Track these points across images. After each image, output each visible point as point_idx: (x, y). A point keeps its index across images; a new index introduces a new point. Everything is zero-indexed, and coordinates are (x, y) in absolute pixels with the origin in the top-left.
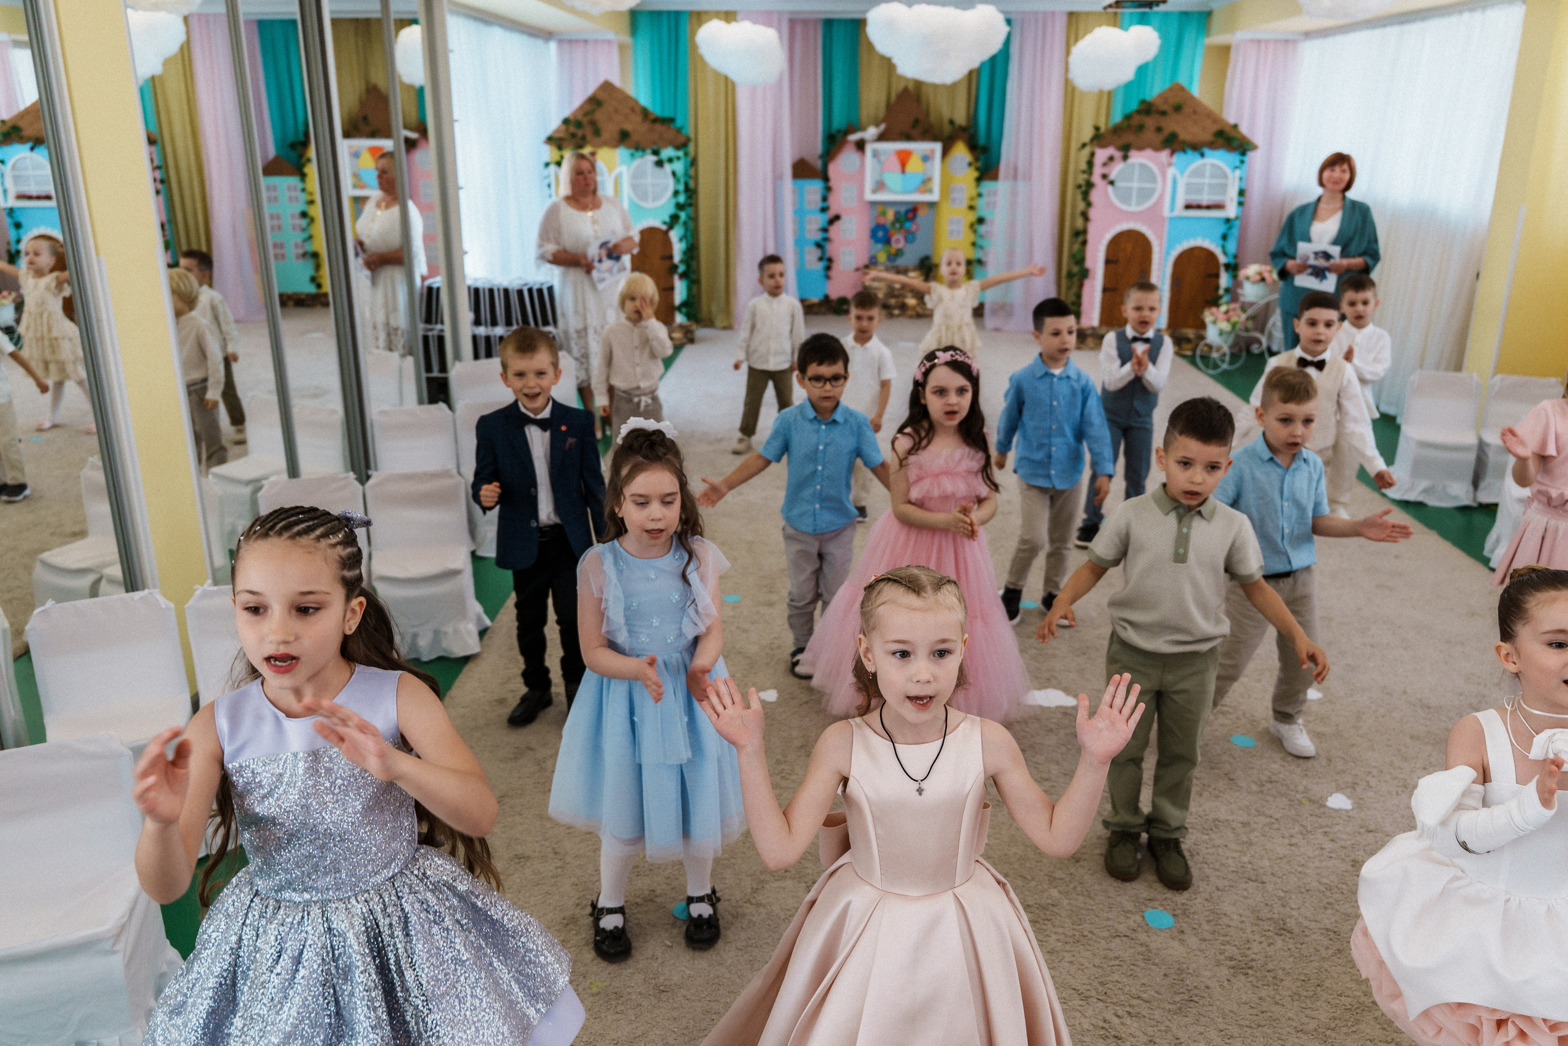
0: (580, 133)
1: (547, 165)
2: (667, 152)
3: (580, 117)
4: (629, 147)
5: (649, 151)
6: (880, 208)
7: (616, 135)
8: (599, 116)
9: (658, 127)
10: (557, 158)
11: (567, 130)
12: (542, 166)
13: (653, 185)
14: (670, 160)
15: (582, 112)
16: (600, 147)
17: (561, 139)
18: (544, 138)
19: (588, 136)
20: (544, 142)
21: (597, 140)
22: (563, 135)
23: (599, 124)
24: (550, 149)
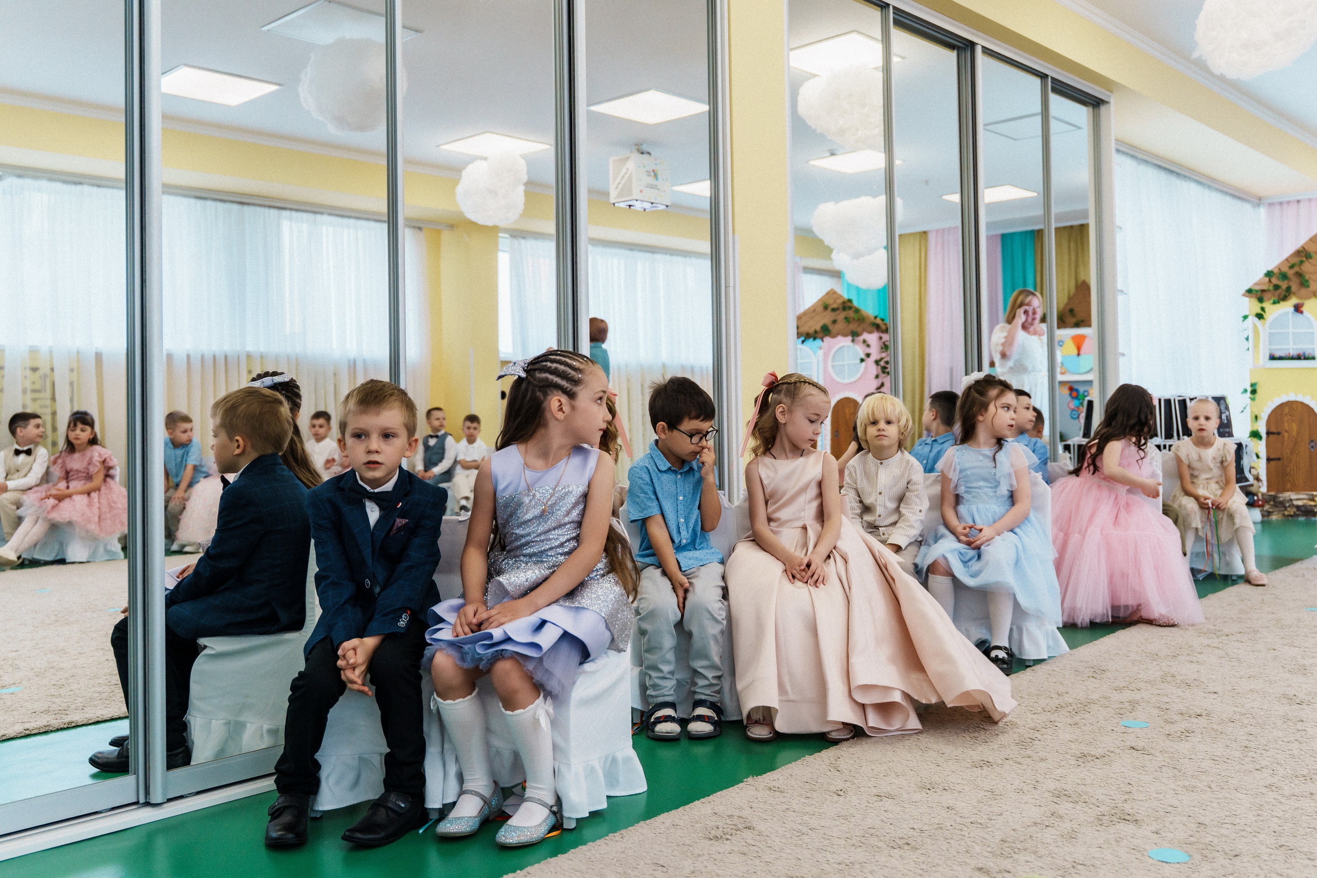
0: (1284, 285)
1: (1245, 317)
3: (1285, 269)
8: (1307, 268)
10: (1257, 311)
11: (1270, 281)
12: (1239, 319)
15: (1289, 265)
16: (1309, 298)
17: (1263, 291)
18: (1243, 291)
19: (1294, 288)
20: (1244, 295)
21: (1303, 291)
22: (1265, 288)
23: (1307, 277)
24: (1250, 302)
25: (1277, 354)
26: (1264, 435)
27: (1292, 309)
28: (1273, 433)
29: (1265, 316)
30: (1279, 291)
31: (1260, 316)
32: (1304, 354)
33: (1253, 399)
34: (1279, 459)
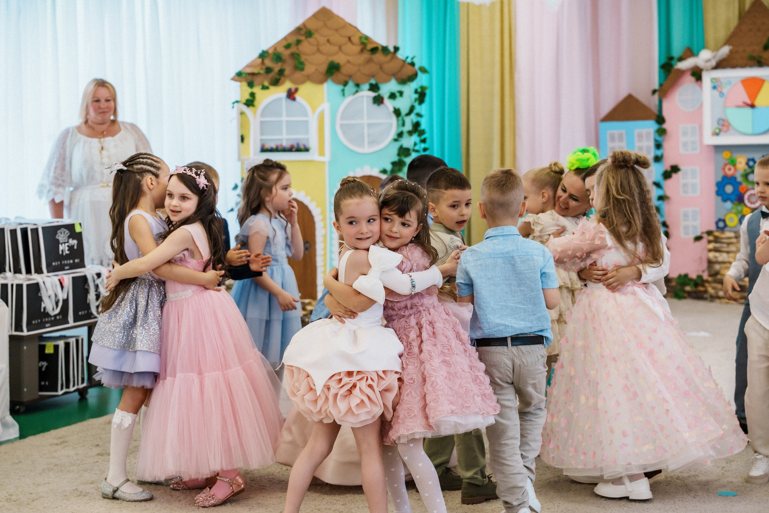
0: (277, 67)
1: (237, 103)
2: (392, 86)
3: (281, 50)
4: (338, 82)
5: (366, 86)
6: (726, 155)
7: (324, 68)
8: (306, 47)
9: (379, 57)
10: (247, 97)
11: (263, 63)
13: (369, 125)
14: (392, 96)
15: (285, 43)
16: (303, 82)
17: (253, 74)
18: (233, 74)
19: (287, 72)
20: (233, 79)
21: (298, 75)
22: (257, 70)
23: (303, 58)
24: (241, 86)
25: (269, 146)
27: (284, 95)
29: (256, 103)
30: (271, 75)
31: (250, 103)
32: (298, 144)
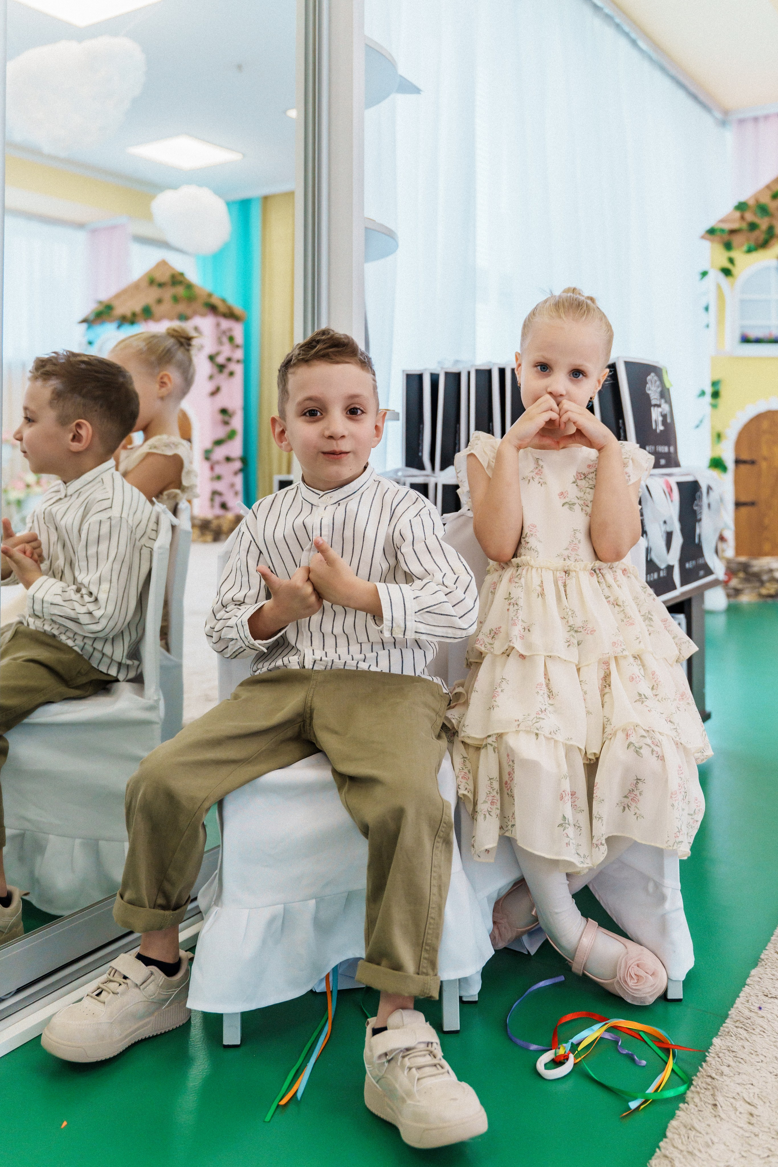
0: (764, 224)
1: (704, 274)
3: (766, 199)
10: (723, 262)
11: (742, 218)
12: (698, 277)
15: (771, 193)
17: (733, 232)
18: (703, 231)
20: (703, 237)
22: (735, 226)
24: (713, 248)
25: (753, 334)
26: (730, 463)
27: (775, 262)
28: (744, 462)
29: (735, 272)
30: (756, 233)
31: (727, 272)
33: (714, 406)
34: (752, 504)
